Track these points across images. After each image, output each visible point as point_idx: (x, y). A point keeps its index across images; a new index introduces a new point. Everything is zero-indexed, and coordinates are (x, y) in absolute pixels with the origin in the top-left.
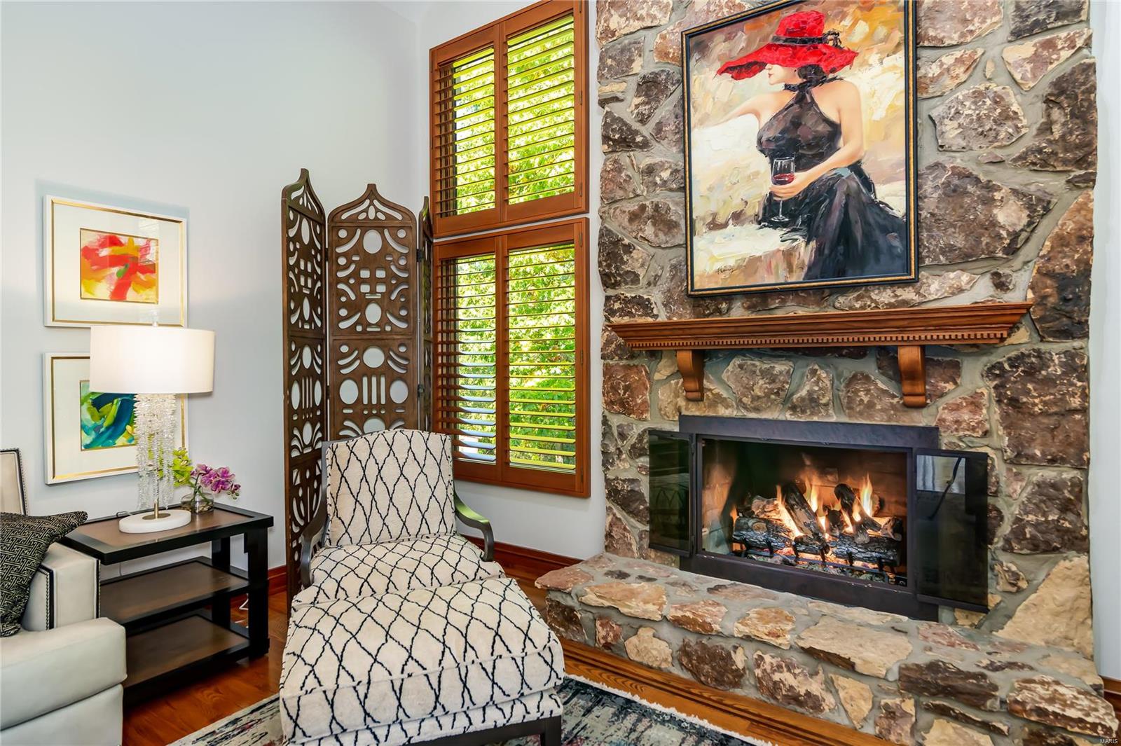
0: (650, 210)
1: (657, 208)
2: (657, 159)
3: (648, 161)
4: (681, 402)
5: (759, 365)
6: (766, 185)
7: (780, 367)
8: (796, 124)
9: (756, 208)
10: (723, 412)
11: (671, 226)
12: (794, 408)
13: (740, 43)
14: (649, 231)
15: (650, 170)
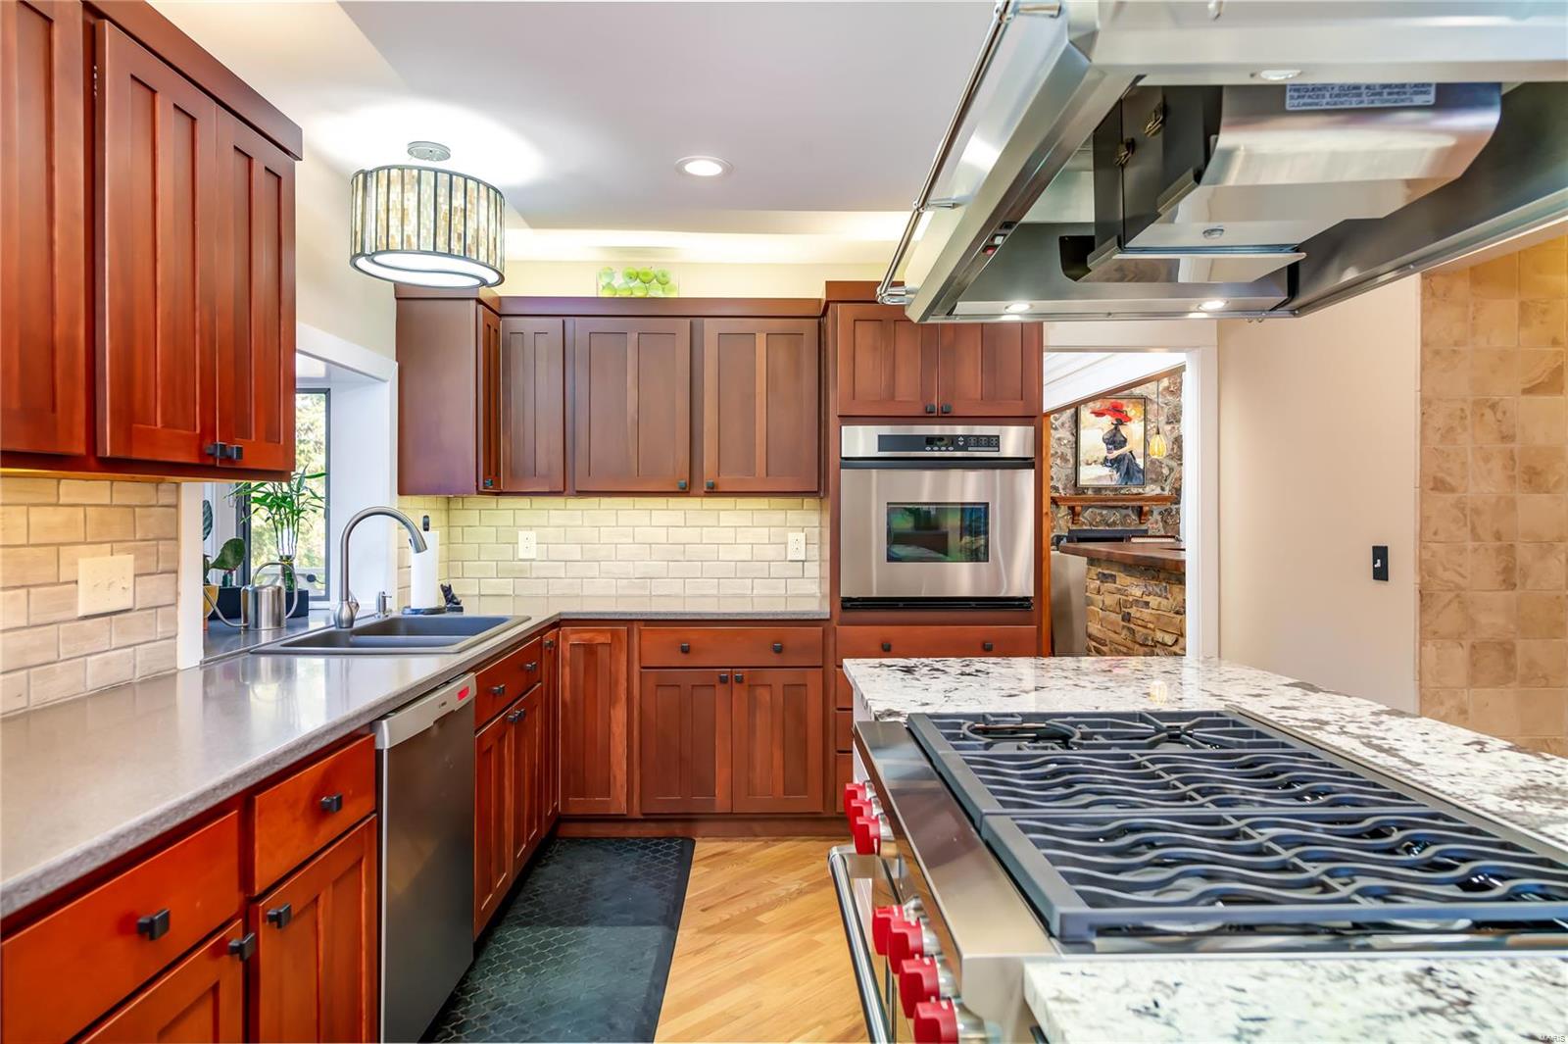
0: (1060, 453)
1: (1062, 453)
2: (1062, 436)
3: (1058, 436)
4: (1070, 525)
5: (1098, 511)
6: (1105, 453)
7: (1104, 512)
8: (1115, 435)
9: (1102, 460)
10: (1085, 528)
11: (1067, 461)
12: (1109, 525)
13: (1098, 405)
14: (1058, 461)
15: (1059, 439)
